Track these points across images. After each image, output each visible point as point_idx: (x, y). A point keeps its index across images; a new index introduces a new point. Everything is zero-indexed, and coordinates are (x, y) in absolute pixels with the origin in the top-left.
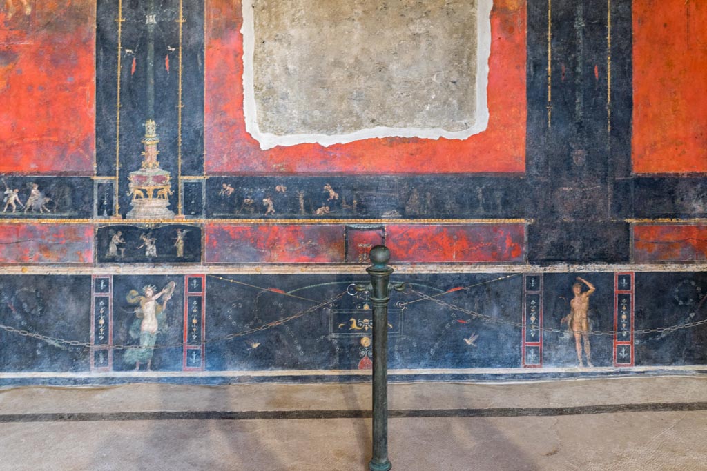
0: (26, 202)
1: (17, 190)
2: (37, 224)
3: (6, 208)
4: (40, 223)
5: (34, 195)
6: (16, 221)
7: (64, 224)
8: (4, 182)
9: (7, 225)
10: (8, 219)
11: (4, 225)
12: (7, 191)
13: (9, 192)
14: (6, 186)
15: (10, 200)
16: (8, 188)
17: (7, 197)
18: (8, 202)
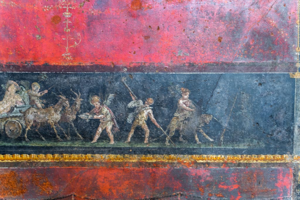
0: (169, 122)
1: (151, 101)
2: (189, 164)
4: (195, 163)
5: (183, 110)
6: (151, 159)
7: (239, 165)
8: (127, 86)
9: (133, 167)
10: (136, 156)
11: (128, 167)
12: (133, 101)
13: (136, 105)
14: (131, 93)
15: (138, 119)
16: (134, 96)
17: (133, 114)
18: (136, 124)
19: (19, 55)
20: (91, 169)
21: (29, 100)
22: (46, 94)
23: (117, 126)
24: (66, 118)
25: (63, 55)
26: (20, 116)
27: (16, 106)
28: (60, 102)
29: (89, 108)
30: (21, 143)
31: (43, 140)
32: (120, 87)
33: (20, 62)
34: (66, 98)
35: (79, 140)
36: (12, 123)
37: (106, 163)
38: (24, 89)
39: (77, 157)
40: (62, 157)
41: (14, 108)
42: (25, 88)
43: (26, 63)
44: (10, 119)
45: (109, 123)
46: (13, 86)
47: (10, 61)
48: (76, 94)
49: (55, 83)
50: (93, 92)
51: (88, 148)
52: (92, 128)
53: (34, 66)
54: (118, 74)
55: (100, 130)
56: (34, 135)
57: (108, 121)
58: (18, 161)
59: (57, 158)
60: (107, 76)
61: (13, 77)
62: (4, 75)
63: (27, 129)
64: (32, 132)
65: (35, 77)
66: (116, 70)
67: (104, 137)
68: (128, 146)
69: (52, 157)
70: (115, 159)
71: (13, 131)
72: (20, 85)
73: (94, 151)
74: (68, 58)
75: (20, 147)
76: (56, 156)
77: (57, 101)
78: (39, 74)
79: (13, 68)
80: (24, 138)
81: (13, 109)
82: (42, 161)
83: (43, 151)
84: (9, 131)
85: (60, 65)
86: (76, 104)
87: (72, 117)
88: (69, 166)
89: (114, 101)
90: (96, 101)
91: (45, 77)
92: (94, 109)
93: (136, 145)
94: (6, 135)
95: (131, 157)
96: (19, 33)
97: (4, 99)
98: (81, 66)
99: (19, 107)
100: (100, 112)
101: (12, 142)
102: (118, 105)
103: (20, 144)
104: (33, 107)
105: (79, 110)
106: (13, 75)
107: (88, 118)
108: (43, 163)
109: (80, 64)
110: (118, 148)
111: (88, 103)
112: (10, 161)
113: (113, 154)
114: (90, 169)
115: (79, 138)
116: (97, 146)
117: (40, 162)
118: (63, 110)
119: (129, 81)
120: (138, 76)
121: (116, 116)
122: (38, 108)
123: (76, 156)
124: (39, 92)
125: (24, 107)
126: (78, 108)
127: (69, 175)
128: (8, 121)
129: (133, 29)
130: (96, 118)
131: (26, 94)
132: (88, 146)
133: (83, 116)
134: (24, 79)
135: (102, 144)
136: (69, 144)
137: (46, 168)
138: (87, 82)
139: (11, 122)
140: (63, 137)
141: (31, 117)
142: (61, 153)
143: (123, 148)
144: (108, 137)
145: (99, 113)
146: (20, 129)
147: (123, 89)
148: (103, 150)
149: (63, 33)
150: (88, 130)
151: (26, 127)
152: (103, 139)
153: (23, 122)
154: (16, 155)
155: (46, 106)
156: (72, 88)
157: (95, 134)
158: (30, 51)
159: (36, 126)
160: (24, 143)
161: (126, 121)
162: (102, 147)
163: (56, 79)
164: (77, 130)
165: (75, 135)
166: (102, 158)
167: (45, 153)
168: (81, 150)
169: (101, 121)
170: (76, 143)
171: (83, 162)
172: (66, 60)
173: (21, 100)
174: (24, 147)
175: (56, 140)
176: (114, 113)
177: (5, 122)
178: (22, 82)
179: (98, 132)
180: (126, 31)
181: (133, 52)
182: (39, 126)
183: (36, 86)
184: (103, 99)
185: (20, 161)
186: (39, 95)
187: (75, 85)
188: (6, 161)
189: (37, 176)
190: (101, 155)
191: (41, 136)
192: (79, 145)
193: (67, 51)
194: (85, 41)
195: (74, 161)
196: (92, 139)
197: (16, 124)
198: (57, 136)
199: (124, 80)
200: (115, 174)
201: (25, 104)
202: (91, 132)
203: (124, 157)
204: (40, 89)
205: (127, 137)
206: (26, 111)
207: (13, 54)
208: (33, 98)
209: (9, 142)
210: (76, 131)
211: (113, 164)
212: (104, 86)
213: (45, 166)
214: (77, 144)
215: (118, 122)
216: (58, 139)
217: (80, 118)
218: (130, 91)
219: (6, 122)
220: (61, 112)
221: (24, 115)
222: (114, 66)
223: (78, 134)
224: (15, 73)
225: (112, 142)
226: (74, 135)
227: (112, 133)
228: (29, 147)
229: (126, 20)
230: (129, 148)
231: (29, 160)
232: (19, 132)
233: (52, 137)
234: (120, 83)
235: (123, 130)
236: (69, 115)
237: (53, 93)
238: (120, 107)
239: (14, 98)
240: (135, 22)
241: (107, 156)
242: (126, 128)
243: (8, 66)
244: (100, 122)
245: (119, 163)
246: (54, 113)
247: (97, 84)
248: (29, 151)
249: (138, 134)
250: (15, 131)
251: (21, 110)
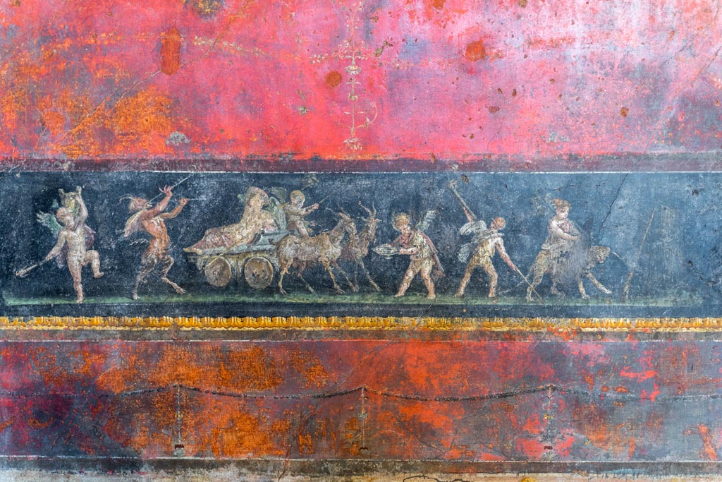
0: (532, 260)
1: (501, 223)
2: (568, 335)
3: (465, 282)
4: (578, 332)
5: (557, 238)
6: (500, 325)
7: (657, 335)
8: (458, 196)
9: (469, 339)
10: (474, 319)
11: (460, 339)
12: (469, 223)
13: (474, 229)
14: (466, 207)
15: (478, 255)
16: (471, 214)
17: (469, 246)
18: (473, 263)
19: (268, 142)
20: (395, 343)
21: (285, 222)
22: (316, 210)
23: (440, 267)
24: (350, 253)
25: (345, 141)
26: (270, 250)
27: (263, 233)
28: (339, 224)
29: (390, 236)
30: (273, 296)
31: (310, 292)
32: (446, 197)
33: (270, 154)
34: (351, 217)
35: (373, 292)
36: (256, 263)
37: (421, 333)
38: (277, 203)
39: (369, 322)
40: (345, 321)
41: (259, 235)
42: (279, 200)
43: (280, 156)
44: (252, 255)
45: (427, 261)
46: (257, 197)
47: (252, 153)
48: (368, 210)
49: (331, 192)
50: (398, 206)
51: (390, 305)
52: (396, 271)
53: (294, 161)
54: (442, 175)
55: (410, 274)
56: (295, 283)
57: (425, 259)
58: (266, 328)
59: (334, 324)
60: (424, 178)
61: (257, 180)
62: (242, 177)
63: (283, 273)
64: (291, 278)
65: (296, 182)
66: (438, 167)
67: (418, 286)
68: (459, 302)
69: (325, 321)
70: (436, 325)
71: (258, 276)
72: (270, 195)
73: (399, 312)
74: (355, 146)
75: (270, 304)
76: (334, 319)
77: (335, 223)
78: (303, 175)
79: (257, 165)
80: (278, 288)
81: (259, 238)
82: (308, 329)
83: (311, 312)
84: (251, 275)
85: (340, 159)
86: (368, 228)
87: (360, 252)
88: (355, 338)
89: (435, 223)
90: (403, 222)
91: (315, 182)
92: (400, 238)
93: (474, 301)
94: (246, 283)
95: (465, 322)
96: (268, 103)
97: (242, 220)
98: (376, 161)
99: (268, 235)
100: (410, 243)
101: (256, 295)
102: (441, 230)
103: (271, 299)
104: (293, 234)
105: (374, 240)
106: (258, 177)
107: (389, 253)
108: (310, 333)
109: (376, 157)
110: (442, 307)
111: (390, 227)
112: (254, 329)
113: (432, 316)
114: (392, 343)
115: (373, 289)
116: (406, 303)
117: (305, 330)
118: (344, 239)
119: (462, 187)
120: (478, 178)
121: (438, 250)
122: (302, 236)
123: (368, 320)
124: (303, 207)
125: (276, 234)
126: (371, 235)
127: (356, 353)
128: (249, 258)
129: (469, 95)
130: (403, 253)
131: (281, 211)
132: (388, 303)
133: (380, 250)
134: (278, 185)
135: (414, 298)
136: (356, 298)
137: (315, 341)
138: (388, 189)
139: (254, 261)
140: (346, 287)
141: (289, 251)
142: (342, 315)
143: (451, 306)
144: (425, 287)
145: (408, 244)
146: (271, 273)
147: (451, 201)
148: (415, 309)
149: (345, 103)
150: (388, 274)
151: (281, 270)
152: (416, 290)
153: (275, 261)
154: (263, 318)
155: (316, 232)
156: (360, 199)
157: (401, 282)
158: (287, 134)
159: (298, 268)
160: (277, 298)
161: (457, 259)
162: (414, 305)
163: (333, 184)
164: (370, 274)
165: (367, 283)
166: (413, 324)
167: (315, 316)
168: (377, 309)
169: (411, 257)
170: (368, 296)
171: (380, 330)
172: (351, 151)
173: (272, 221)
174: (277, 304)
175: (333, 292)
176: (435, 244)
177: (244, 260)
178: (274, 190)
179: (407, 278)
180: (457, 99)
181: (470, 135)
182: (303, 268)
183: (299, 197)
184: (416, 218)
185: (271, 329)
186: (303, 212)
187: (367, 195)
188: (247, 329)
189: (300, 355)
190: (413, 319)
191: (308, 285)
192: (374, 300)
193: (353, 134)
194: (384, 117)
195: (365, 328)
196: (396, 291)
197: (264, 264)
198: (335, 285)
199: (454, 185)
200: (436, 352)
201: (279, 229)
202: (395, 278)
203: (452, 322)
204: (304, 203)
205: (458, 286)
206: (281, 241)
207: (257, 141)
208: (293, 218)
209: (252, 295)
210: (369, 277)
211: (434, 334)
212: (418, 196)
213: (313, 337)
214: (370, 299)
215: (442, 260)
216: (337, 290)
217: (375, 253)
218: (463, 206)
219: (246, 260)
220: (341, 242)
221: (278, 249)
222: (436, 161)
223: (372, 282)
224: (261, 174)
225: (432, 296)
226: (364, 283)
227: (432, 279)
228: (286, 305)
229: (458, 79)
230: (462, 305)
231: (286, 328)
232: (269, 277)
233: (325, 285)
234: (446, 191)
235: (451, 275)
236: (356, 247)
237: (327, 208)
238: (446, 233)
239: (259, 218)
240: (473, 81)
241: (422, 319)
242: (457, 271)
243: (250, 163)
244: (410, 261)
245: (444, 332)
246: (330, 244)
247: (406, 192)
248: (287, 311)
249: (478, 281)
250: (261, 276)
251: (272, 240)
